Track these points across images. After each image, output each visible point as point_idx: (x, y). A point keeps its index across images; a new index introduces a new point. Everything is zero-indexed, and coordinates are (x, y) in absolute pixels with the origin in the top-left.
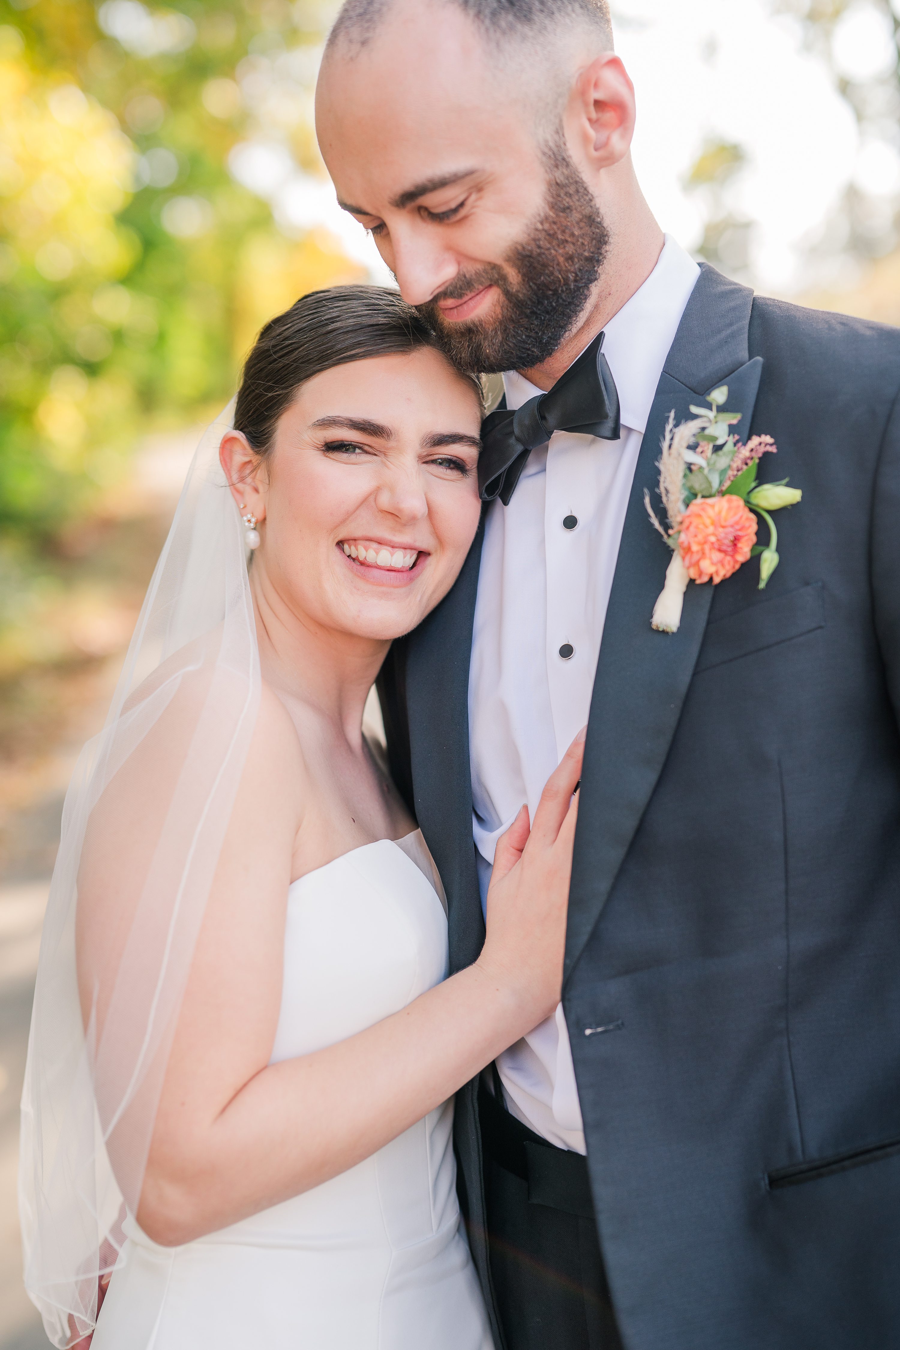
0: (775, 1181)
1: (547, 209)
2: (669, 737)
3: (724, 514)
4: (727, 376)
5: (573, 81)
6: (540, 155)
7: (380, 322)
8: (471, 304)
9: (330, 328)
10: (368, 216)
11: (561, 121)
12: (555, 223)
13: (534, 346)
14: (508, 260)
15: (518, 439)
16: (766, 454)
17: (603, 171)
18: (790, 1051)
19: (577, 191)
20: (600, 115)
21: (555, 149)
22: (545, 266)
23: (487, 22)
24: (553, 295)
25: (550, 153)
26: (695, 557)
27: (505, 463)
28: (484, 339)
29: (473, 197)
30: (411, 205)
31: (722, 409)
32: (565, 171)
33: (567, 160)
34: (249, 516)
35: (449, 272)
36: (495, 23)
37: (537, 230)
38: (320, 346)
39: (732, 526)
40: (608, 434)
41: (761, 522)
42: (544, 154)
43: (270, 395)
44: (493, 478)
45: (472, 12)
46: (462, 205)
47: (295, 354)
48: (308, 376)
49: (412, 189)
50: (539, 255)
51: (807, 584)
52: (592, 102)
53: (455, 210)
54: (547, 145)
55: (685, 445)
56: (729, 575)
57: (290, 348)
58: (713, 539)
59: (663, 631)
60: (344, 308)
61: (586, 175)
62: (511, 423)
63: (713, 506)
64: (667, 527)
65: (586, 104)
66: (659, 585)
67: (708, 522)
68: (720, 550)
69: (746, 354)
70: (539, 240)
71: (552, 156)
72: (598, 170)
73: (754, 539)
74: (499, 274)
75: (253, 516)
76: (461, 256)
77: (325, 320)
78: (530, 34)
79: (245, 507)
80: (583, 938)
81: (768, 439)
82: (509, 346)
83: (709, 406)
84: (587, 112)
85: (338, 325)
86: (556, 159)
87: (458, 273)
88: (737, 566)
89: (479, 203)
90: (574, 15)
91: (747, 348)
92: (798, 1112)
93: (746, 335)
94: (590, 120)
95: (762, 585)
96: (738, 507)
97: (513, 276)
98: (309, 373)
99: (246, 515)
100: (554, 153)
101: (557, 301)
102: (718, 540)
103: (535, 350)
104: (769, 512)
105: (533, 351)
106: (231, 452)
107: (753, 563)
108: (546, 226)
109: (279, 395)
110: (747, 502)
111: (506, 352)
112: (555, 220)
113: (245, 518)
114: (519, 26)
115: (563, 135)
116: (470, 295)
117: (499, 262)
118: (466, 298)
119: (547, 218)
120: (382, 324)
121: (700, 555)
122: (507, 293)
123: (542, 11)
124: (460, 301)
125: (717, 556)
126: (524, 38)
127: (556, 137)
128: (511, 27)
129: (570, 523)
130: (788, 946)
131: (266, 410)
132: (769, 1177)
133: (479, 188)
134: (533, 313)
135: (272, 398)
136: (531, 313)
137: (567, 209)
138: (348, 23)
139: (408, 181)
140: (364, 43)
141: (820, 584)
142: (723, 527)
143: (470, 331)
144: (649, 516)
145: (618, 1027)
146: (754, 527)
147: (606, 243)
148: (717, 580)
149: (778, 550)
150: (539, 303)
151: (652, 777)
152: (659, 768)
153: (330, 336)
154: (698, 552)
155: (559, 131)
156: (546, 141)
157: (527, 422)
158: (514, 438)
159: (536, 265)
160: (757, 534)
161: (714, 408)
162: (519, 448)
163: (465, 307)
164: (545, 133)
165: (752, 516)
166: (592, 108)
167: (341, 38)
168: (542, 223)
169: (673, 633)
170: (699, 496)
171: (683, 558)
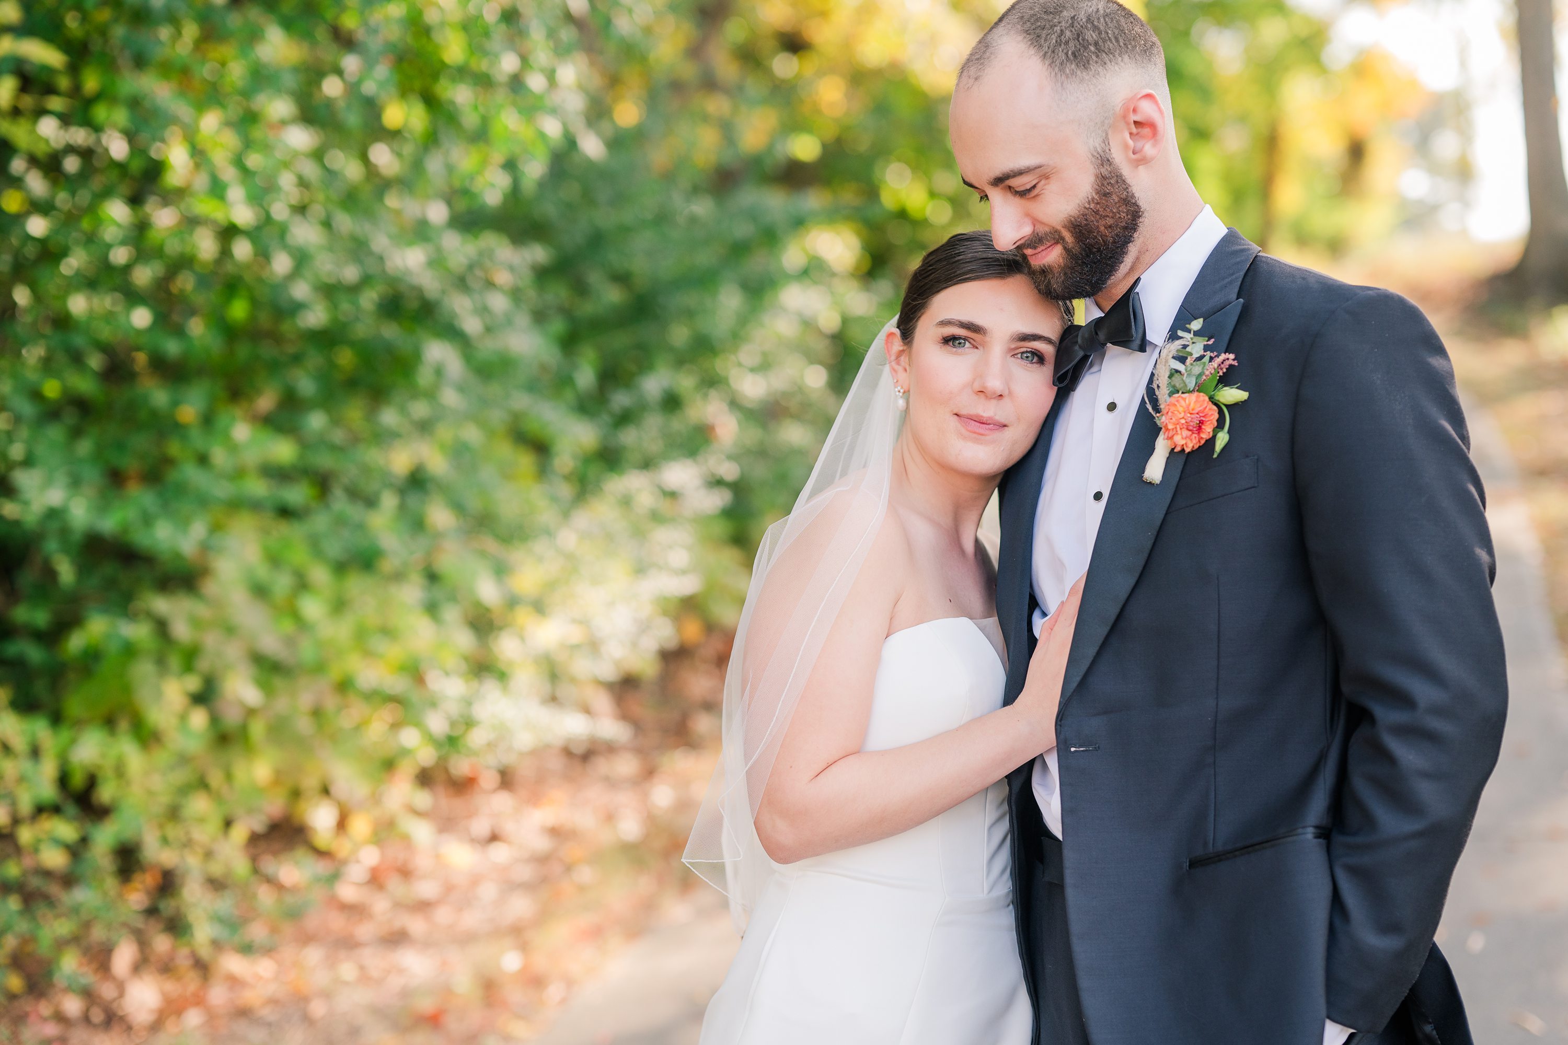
0: (1193, 864)
1: (1094, 194)
2: (1146, 555)
3: (1192, 406)
4: (1220, 311)
5: (1118, 109)
6: (1090, 156)
7: (989, 257)
8: (1044, 253)
9: (957, 259)
10: (977, 190)
11: (1107, 134)
12: (1098, 203)
13: (1086, 284)
14: (1065, 227)
15: (1080, 347)
16: (1231, 366)
17: (1141, 168)
18: (1215, 779)
19: (1117, 182)
20: (1140, 130)
21: (1102, 154)
22: (1090, 232)
23: (1057, 69)
24: (1098, 252)
25: (1098, 156)
26: (1171, 433)
27: (1071, 362)
28: (1052, 278)
29: (1043, 182)
30: (1001, 186)
31: (1197, 334)
32: (1108, 168)
33: (1111, 160)
34: (899, 388)
35: (1027, 230)
36: (1062, 70)
37: (1085, 208)
38: (947, 271)
39: (1197, 414)
40: (1137, 348)
41: (1221, 412)
42: (1093, 156)
43: (914, 303)
44: (1064, 371)
45: (1047, 63)
46: (1034, 187)
47: (932, 276)
48: (938, 291)
49: (1001, 175)
50: (1086, 225)
51: (1247, 456)
52: (1133, 122)
53: (1029, 190)
54: (1096, 150)
55: (1171, 356)
56: (1196, 447)
57: (930, 272)
58: (1183, 421)
59: (1150, 483)
60: (969, 246)
61: (1126, 171)
62: (1077, 336)
63: (1184, 399)
64: (1158, 411)
65: (1128, 124)
66: (1151, 450)
67: (1181, 409)
68: (1188, 429)
69: (1235, 296)
70: (1086, 215)
71: (1099, 158)
72: (1137, 166)
73: (1216, 424)
74: (1059, 235)
75: (902, 388)
76: (1035, 221)
77: (955, 254)
78: (1087, 78)
79: (897, 381)
80: (1074, 685)
81: (1232, 356)
82: (1068, 284)
83: (1189, 331)
84: (1129, 129)
85: (961, 257)
86: (1102, 160)
87: (1034, 232)
88: (1203, 442)
89: (1046, 187)
90: (1122, 64)
91: (1237, 292)
92: (1215, 820)
93: (1239, 283)
94: (1131, 134)
95: (1215, 456)
96: (1204, 401)
97: (1068, 237)
98: (939, 289)
99: (897, 387)
100: (1100, 156)
101: (1101, 255)
102: (1186, 422)
103: (1087, 287)
104: (1227, 406)
105: (1086, 288)
106: (892, 343)
107: (1211, 441)
108: (1092, 206)
109: (919, 304)
110: (1211, 399)
111: (1066, 288)
112: (1099, 201)
113: (896, 389)
114: (1079, 72)
115: (1109, 144)
116: (1042, 248)
117: (1059, 228)
118: (1039, 250)
119: (1093, 199)
120: (990, 258)
121: (1174, 432)
122: (1065, 248)
123: (1097, 62)
124: (1036, 251)
125: (1186, 433)
126: (1082, 80)
127: (1103, 145)
128: (1073, 73)
129: (1112, 407)
130: (1217, 704)
131: (912, 314)
132: (1190, 861)
133: (1046, 177)
134: (1083, 263)
135: (916, 305)
136: (1082, 262)
137: (1106, 195)
138: (971, 64)
139: (998, 171)
140: (976, 79)
141: (1256, 457)
142: (1191, 414)
143: (1044, 271)
144: (1146, 403)
145: (1096, 749)
146: (1216, 416)
147: (1139, 217)
148: (1187, 450)
149: (1229, 432)
150: (1088, 256)
151: (1132, 581)
152: (1137, 575)
153: (954, 265)
154: (1173, 429)
155: (1106, 141)
156: (1095, 148)
157: (1086, 336)
158: (1078, 346)
159: (1084, 231)
160: (1217, 421)
161: (1192, 332)
162: (1081, 354)
163: (1040, 255)
164: (1095, 142)
165: (1215, 408)
166: (1133, 126)
167: (965, 74)
168: (1089, 203)
169: (1157, 484)
170: (1180, 392)
171: (1165, 433)
